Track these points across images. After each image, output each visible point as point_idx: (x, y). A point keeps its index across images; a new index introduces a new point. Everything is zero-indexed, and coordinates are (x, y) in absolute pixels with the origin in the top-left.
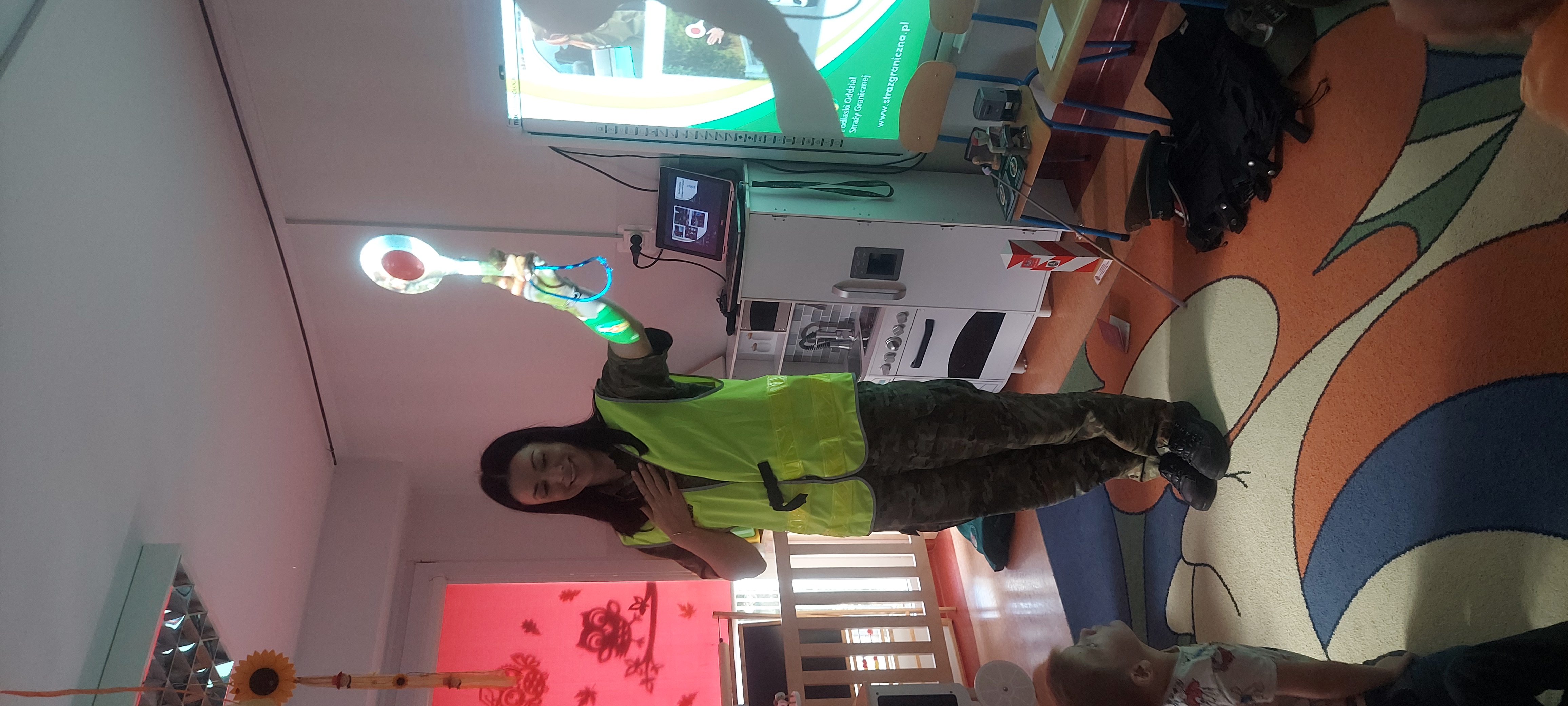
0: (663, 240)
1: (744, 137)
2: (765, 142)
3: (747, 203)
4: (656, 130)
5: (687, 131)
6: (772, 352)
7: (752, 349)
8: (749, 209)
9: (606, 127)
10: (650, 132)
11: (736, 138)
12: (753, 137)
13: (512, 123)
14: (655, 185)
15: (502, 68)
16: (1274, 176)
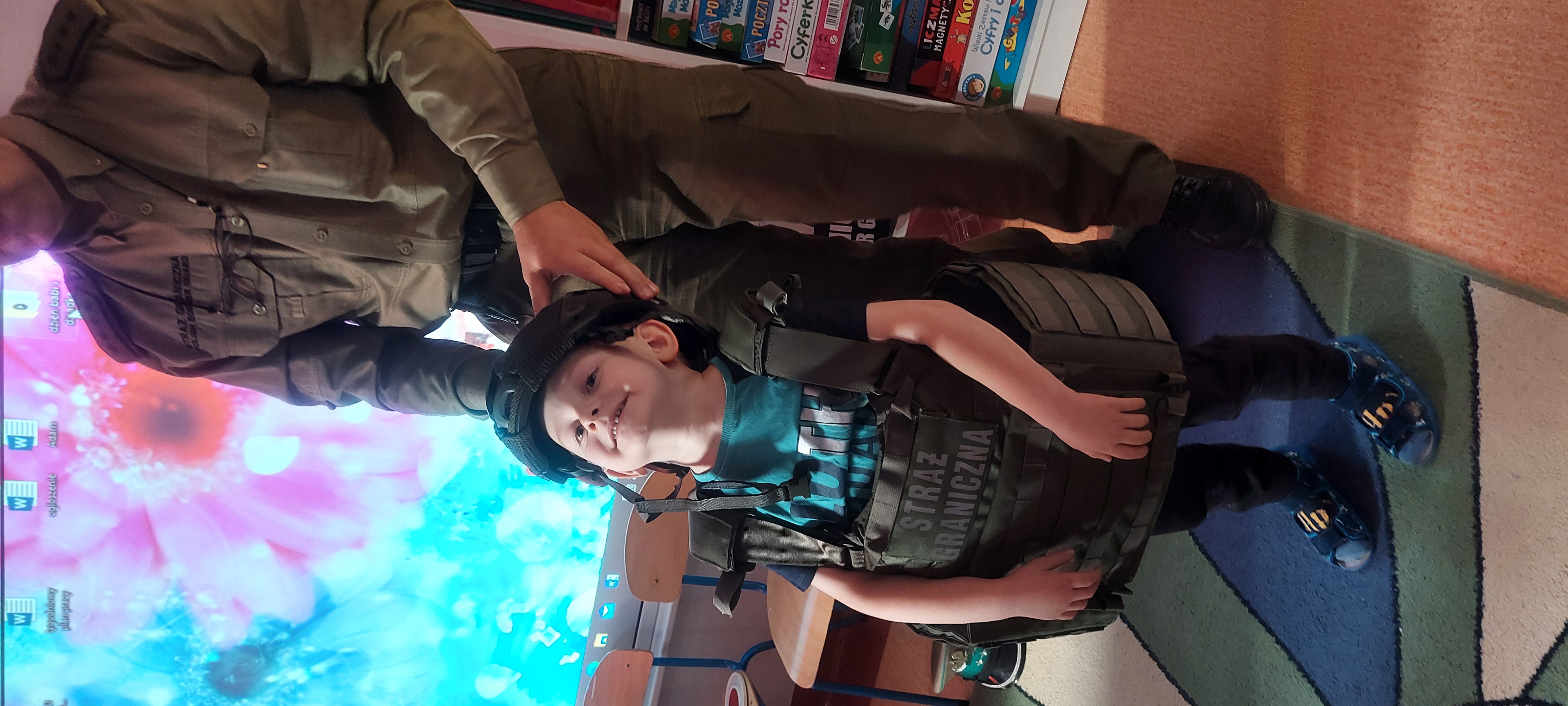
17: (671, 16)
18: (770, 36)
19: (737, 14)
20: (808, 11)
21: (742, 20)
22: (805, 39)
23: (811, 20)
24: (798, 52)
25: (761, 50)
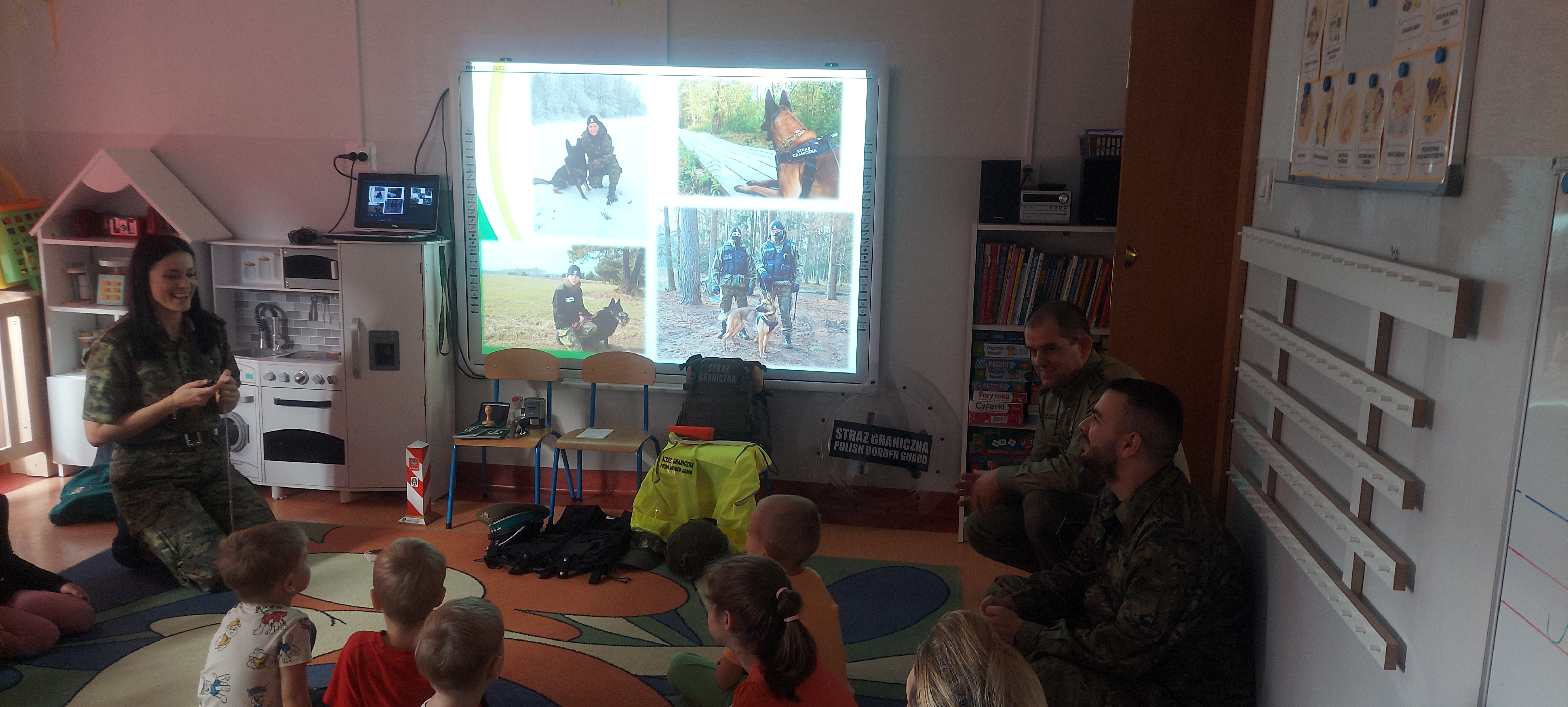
0: (366, 180)
1: (473, 238)
2: (471, 254)
3: (428, 243)
4: (472, 172)
5: (474, 195)
6: (245, 280)
7: (247, 262)
8: (426, 244)
9: (471, 134)
10: (470, 167)
11: (472, 232)
12: (474, 245)
13: (468, 65)
14: (419, 172)
15: (510, 60)
16: (560, 577)
17: (986, 347)
18: (984, 392)
19: (991, 376)
20: (997, 408)
21: (988, 379)
22: (985, 408)
23: (994, 410)
24: (979, 406)
25: (978, 389)
